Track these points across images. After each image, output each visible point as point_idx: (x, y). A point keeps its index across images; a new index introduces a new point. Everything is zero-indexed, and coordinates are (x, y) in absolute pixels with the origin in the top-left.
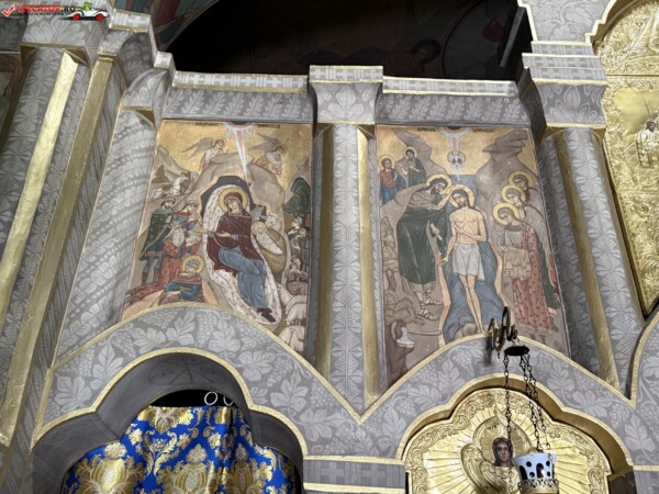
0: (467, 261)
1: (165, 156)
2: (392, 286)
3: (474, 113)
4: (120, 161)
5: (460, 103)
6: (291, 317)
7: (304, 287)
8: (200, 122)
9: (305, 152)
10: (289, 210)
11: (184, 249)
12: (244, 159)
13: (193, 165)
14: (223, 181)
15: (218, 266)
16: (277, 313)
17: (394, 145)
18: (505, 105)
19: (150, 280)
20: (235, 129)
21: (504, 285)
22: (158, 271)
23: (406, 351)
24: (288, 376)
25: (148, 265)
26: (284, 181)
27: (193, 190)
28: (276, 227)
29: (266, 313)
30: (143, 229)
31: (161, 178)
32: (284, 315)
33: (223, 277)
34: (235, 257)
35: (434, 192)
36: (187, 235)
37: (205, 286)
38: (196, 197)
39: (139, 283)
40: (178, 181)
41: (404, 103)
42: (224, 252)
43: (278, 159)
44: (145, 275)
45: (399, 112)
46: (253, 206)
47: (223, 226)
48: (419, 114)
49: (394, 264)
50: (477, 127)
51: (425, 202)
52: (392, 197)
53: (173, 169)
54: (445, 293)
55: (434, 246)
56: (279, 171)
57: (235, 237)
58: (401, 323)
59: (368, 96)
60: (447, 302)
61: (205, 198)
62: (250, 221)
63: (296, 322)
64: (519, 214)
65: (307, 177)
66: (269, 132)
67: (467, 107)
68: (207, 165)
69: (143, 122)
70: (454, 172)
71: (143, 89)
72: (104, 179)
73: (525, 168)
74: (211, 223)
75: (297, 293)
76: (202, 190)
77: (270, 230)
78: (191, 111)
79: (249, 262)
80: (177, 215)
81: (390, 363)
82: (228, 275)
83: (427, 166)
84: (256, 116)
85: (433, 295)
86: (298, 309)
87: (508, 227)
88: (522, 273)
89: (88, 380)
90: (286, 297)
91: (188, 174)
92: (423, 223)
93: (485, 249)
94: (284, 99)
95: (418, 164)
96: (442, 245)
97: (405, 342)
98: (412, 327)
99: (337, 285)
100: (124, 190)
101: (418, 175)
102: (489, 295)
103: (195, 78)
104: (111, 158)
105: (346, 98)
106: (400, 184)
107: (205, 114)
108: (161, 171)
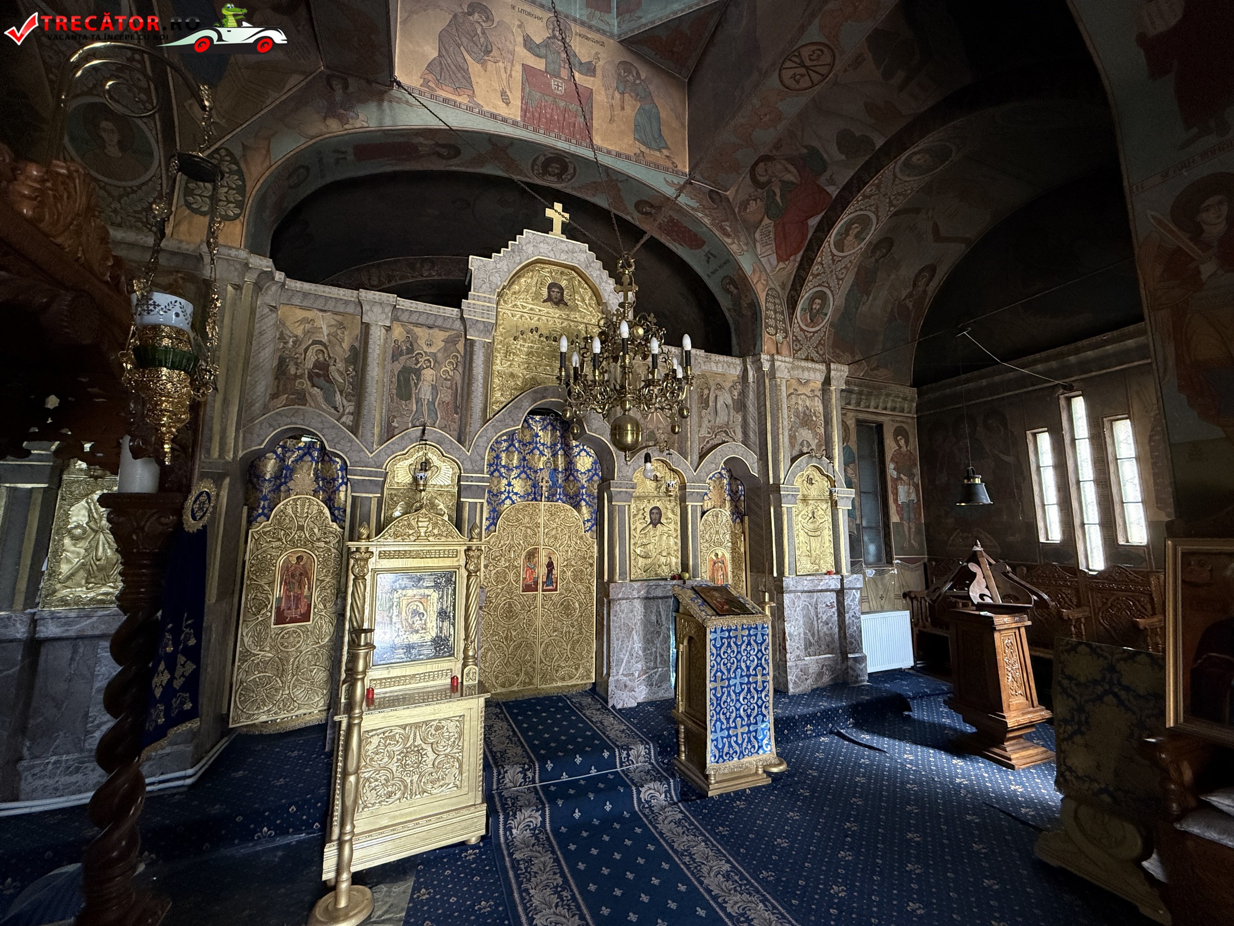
0: (426, 393)
1: (284, 325)
2: (392, 401)
3: (439, 322)
4: (261, 334)
5: (433, 317)
6: (347, 411)
7: (353, 398)
8: (301, 308)
9: (357, 332)
10: (347, 361)
11: (296, 376)
12: (325, 331)
13: (299, 332)
14: (315, 342)
15: (313, 385)
16: (341, 409)
17: (400, 333)
18: (454, 321)
19: (281, 388)
20: (321, 314)
21: (439, 404)
22: (284, 385)
23: (395, 428)
24: (343, 439)
25: (279, 382)
26: (346, 345)
27: (300, 345)
28: (341, 369)
29: (336, 409)
30: (275, 363)
31: (282, 337)
32: (344, 411)
33: (316, 391)
34: (322, 381)
35: (417, 360)
36: (297, 369)
37: (307, 395)
38: (301, 349)
39: (276, 391)
40: (291, 340)
41: (407, 313)
42: (315, 379)
43: (343, 333)
44: (278, 387)
45: (405, 317)
46: (330, 357)
47: (315, 366)
48: (414, 318)
49: (394, 391)
50: (441, 328)
51: (411, 364)
52: (397, 360)
53: (289, 334)
54: (414, 406)
55: (412, 383)
56: (343, 340)
57: (321, 372)
58: (394, 417)
59: (388, 309)
60: (414, 409)
61: (306, 350)
62: (329, 365)
63: (349, 413)
64: (451, 373)
65: (357, 344)
66: (339, 318)
67: (436, 319)
68: (306, 333)
69: (271, 310)
70: (428, 351)
71: (270, 292)
72: (254, 343)
73: (458, 352)
74: (309, 364)
75: (350, 401)
76: (304, 346)
77: (338, 370)
78: (297, 301)
79: (328, 385)
80: (292, 358)
81: (388, 432)
82: (318, 390)
83: (415, 345)
84: (331, 308)
85: (410, 406)
86: (350, 408)
87: (446, 379)
88: (447, 399)
89: (259, 436)
90: (345, 402)
91: (296, 336)
92: (409, 373)
93: (434, 387)
94: (347, 303)
95: (411, 345)
96: (416, 385)
97: (395, 424)
98: (399, 419)
99: (366, 403)
100: (264, 349)
101: (410, 351)
102: (432, 408)
103: (298, 285)
104: (256, 332)
105: (377, 309)
106: (401, 354)
107: (304, 304)
108: (282, 333)
